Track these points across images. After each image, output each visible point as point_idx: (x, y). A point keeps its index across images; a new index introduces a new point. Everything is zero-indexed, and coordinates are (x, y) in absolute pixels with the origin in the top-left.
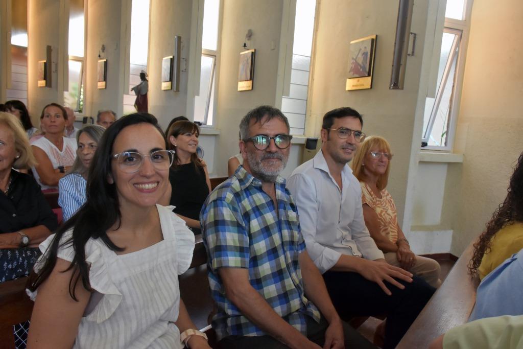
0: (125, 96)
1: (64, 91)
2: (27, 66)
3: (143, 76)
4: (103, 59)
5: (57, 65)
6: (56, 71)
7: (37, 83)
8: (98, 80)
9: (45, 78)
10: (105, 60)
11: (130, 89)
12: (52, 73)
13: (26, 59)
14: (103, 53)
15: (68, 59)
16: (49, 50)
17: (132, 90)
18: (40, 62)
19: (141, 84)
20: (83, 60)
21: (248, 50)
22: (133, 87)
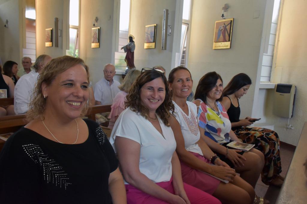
1: (66, 49)
2: (35, 33)
3: (131, 39)
4: (96, 27)
5: (61, 31)
6: (61, 35)
7: (44, 44)
8: (92, 42)
9: (52, 41)
10: (99, 28)
11: (120, 48)
12: (59, 37)
13: (34, 28)
14: (96, 23)
15: (69, 27)
16: (57, 20)
17: (122, 49)
18: (46, 29)
19: (130, 45)
20: (77, 28)
21: (225, 19)
22: (123, 47)
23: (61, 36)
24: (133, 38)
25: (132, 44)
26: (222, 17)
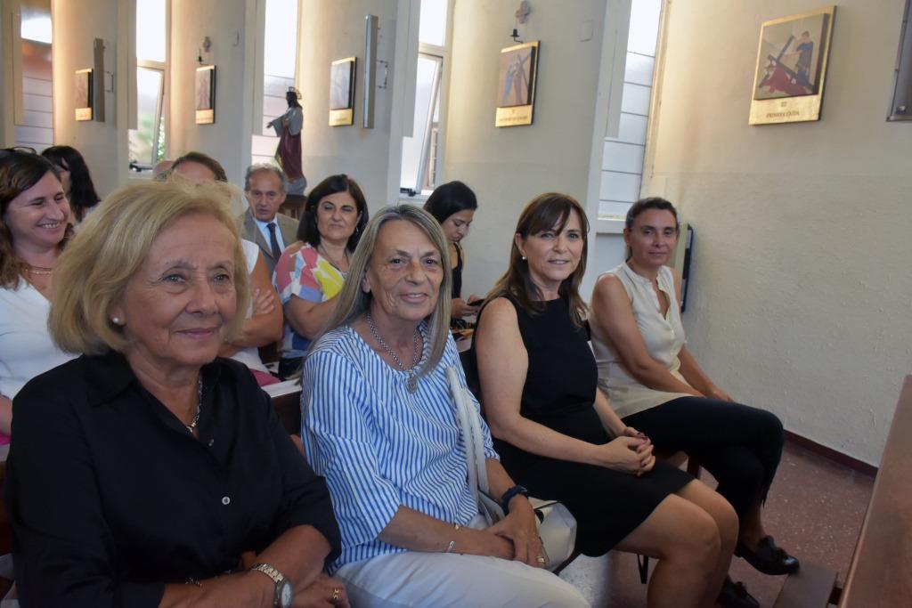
0: (255, 139)
1: (128, 127)
2: (51, 81)
3: (292, 98)
4: (207, 65)
5: (114, 77)
6: (113, 88)
7: (74, 114)
8: (196, 107)
9: (90, 104)
10: (213, 67)
11: (265, 124)
12: (106, 93)
13: (48, 67)
14: (207, 54)
15: (135, 66)
16: (99, 47)
17: (269, 127)
18: (77, 72)
19: (288, 115)
20: (163, 69)
21: (522, 42)
22: (271, 120)
23: (114, 90)
24: (299, 96)
25: (294, 113)
26: (513, 38)
